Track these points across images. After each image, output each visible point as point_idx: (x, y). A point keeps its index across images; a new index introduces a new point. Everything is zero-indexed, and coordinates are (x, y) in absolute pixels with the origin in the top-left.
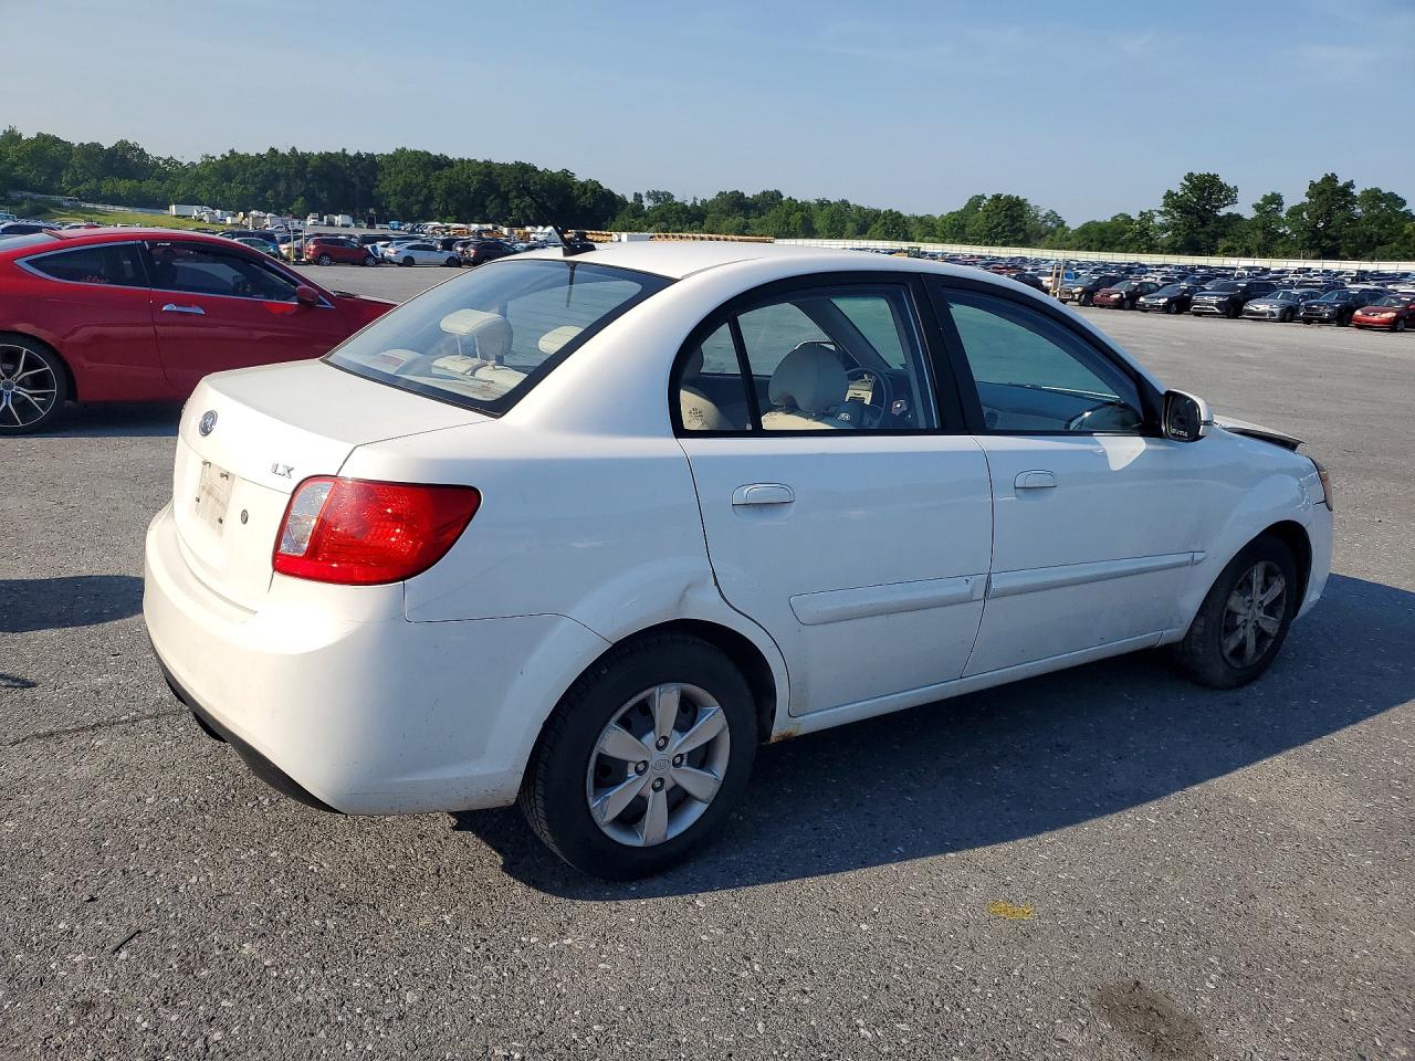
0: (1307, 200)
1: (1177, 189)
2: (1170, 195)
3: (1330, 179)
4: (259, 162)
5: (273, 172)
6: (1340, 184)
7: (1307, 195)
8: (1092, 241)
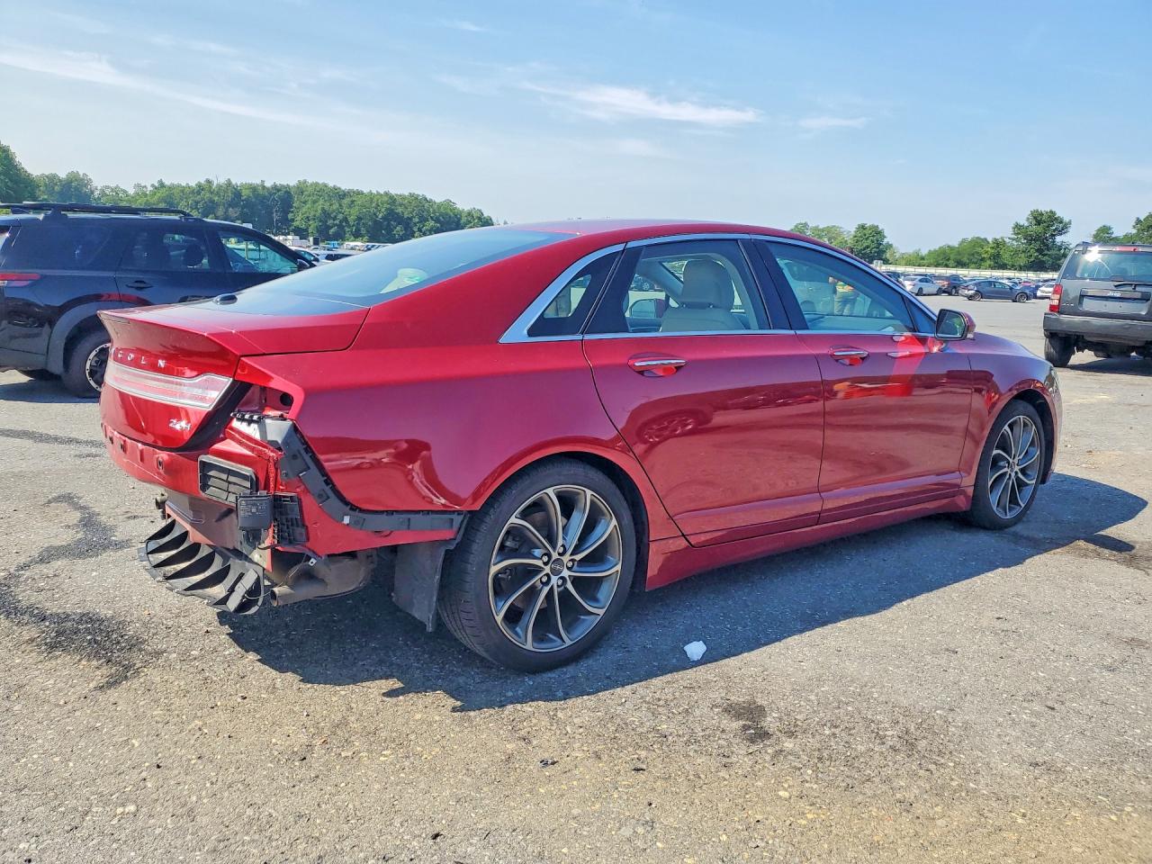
2: (1018, 227)
4: (199, 193)
5: (212, 201)
8: (948, 260)
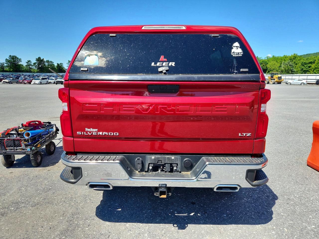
0: (36, 62)
1: (8, 58)
3: (39, 58)
6: (42, 59)
7: (36, 60)
